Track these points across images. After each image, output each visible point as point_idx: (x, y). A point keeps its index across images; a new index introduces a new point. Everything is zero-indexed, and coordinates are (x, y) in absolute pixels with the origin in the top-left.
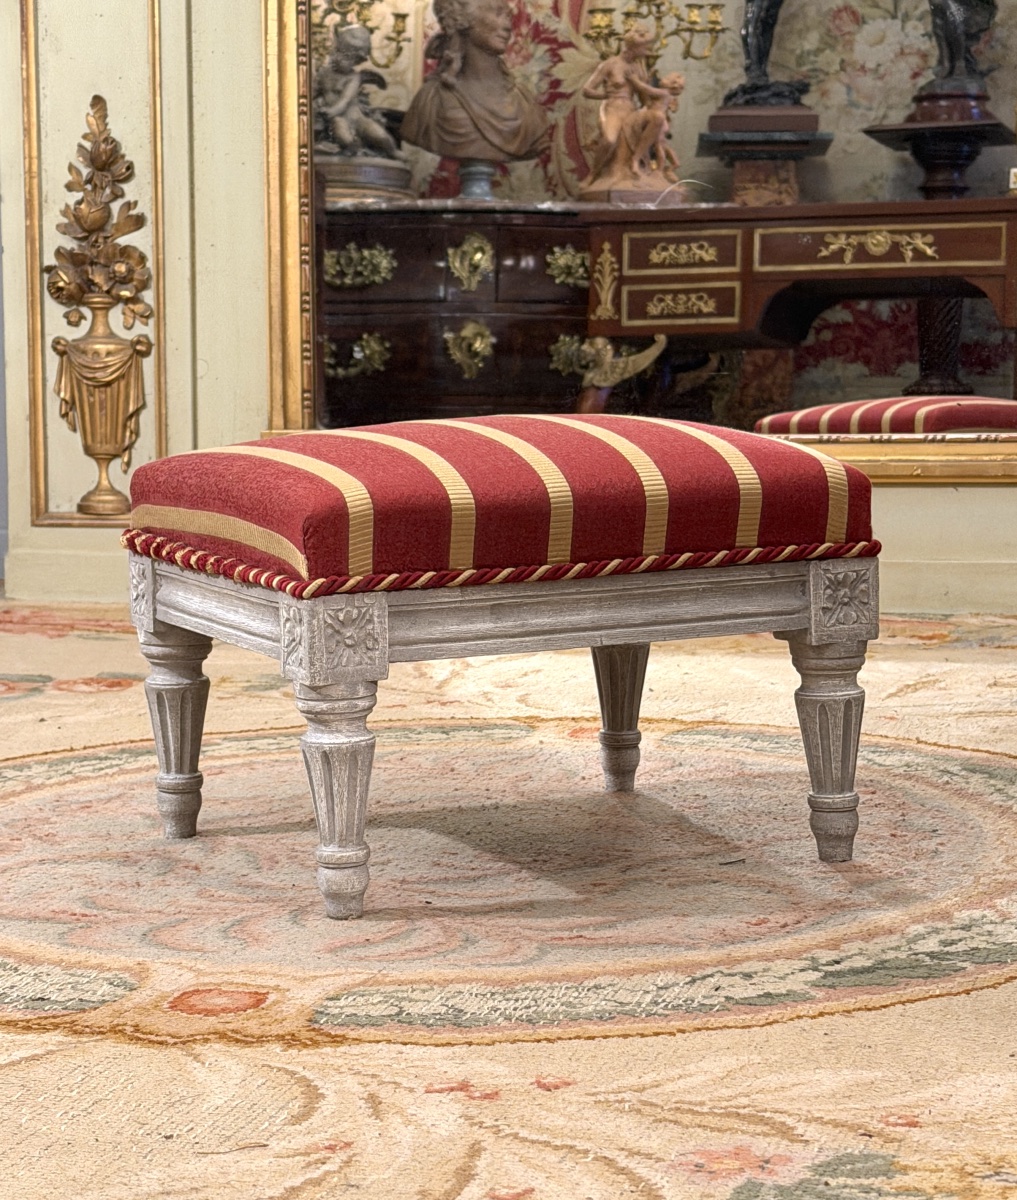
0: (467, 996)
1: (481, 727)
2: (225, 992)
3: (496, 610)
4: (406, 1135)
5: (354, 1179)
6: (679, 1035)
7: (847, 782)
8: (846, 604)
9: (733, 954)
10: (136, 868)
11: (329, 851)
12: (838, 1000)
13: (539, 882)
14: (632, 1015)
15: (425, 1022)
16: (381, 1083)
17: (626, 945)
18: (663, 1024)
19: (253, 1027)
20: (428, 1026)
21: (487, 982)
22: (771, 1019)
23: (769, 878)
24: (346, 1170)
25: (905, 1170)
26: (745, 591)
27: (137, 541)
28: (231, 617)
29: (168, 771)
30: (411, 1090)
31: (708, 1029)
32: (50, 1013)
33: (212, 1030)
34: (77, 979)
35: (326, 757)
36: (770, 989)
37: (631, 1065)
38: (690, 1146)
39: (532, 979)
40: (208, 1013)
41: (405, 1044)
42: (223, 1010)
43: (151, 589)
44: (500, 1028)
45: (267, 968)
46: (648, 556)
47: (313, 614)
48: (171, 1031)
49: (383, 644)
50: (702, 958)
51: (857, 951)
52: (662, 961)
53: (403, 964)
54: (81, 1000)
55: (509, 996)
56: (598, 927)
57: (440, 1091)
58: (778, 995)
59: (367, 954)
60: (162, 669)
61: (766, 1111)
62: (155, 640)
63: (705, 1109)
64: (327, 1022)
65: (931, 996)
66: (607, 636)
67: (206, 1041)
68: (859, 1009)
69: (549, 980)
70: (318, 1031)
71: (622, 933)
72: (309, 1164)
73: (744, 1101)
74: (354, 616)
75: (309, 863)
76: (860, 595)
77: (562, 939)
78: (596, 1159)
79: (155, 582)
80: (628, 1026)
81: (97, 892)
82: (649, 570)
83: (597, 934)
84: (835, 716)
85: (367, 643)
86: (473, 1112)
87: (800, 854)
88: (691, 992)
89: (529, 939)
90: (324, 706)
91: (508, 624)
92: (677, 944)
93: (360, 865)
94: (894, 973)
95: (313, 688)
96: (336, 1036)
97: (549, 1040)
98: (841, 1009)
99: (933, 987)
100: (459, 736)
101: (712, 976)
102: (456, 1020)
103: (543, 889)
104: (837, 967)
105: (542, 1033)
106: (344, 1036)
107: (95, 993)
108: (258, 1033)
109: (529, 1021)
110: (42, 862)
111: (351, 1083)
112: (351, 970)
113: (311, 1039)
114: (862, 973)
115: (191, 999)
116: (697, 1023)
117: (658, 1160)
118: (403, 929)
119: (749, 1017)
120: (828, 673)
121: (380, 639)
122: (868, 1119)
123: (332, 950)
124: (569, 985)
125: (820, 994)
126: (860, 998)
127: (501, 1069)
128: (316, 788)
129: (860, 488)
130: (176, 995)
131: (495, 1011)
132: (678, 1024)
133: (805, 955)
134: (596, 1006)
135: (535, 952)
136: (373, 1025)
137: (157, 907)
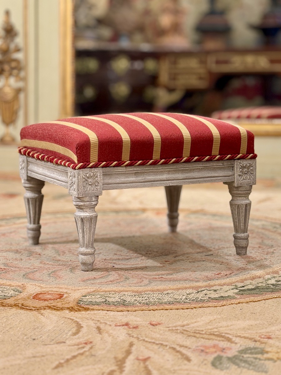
0: (127, 296)
2: (50, 294)
3: (136, 174)
4: (110, 340)
5: (93, 353)
6: (194, 309)
7: (245, 230)
8: (246, 174)
9: (210, 284)
10: (20, 254)
11: (83, 250)
12: (244, 298)
13: (148, 260)
14: (179, 302)
15: (114, 304)
16: (101, 323)
17: (177, 280)
18: (189, 306)
19: (59, 305)
20: (115, 305)
21: (133, 291)
22: (223, 304)
23: (221, 260)
24: (91, 350)
25: (267, 352)
26: (214, 169)
27: (22, 151)
28: (52, 175)
29: (31, 223)
30: (110, 325)
31: (203, 307)
33: (46, 306)
34: (3, 289)
35: (82, 220)
36: (222, 295)
37: (179, 318)
38: (199, 344)
39: (147, 291)
40: (45, 300)
41: (108, 311)
42: (50, 299)
43: (26, 166)
44: (138, 306)
45: (63, 286)
46: (184, 158)
47: (79, 174)
48: (34, 306)
49: (101, 184)
50: (201, 285)
51: (249, 283)
52: (188, 286)
53: (106, 286)
54: (5, 296)
55: (140, 296)
56: (168, 274)
57: (120, 326)
58: (225, 297)
59: (95, 282)
60: (29, 191)
61: (223, 333)
62: (27, 182)
63: (204, 332)
64: (83, 303)
65: (273, 298)
66: (171, 183)
67: (45, 309)
68: (251, 302)
69: (153, 291)
70: (80, 306)
71: (175, 276)
72: (79, 349)
73: (216, 330)
74: (92, 175)
75: (75, 253)
76: (250, 171)
77: (156, 278)
78: (170, 348)
79: (27, 164)
80: (178, 306)
81: (8, 261)
82: (185, 162)
83: (167, 277)
84: (242, 209)
85: (96, 184)
86: (130, 332)
87: (230, 252)
88: (197, 295)
89: (146, 278)
90: (82, 204)
91: (140, 178)
92: (192, 280)
93: (92, 254)
94: (261, 290)
95: (78, 198)
96: (86, 308)
97: (153, 310)
98: (245, 301)
99: (274, 295)
100: (121, 214)
101: (204, 290)
102: (124, 303)
103: (150, 262)
104: (243, 288)
105: (151, 308)
106: (88, 308)
107: (9, 294)
108: (61, 307)
109: (147, 304)
111: (91, 323)
112: (90, 287)
113: (78, 309)
114: (251, 290)
115: (39, 296)
116: (200, 305)
117: (189, 348)
118: (104, 275)
119: (216, 304)
120: (240, 195)
121: (100, 183)
122: (255, 336)
123: (84, 281)
124: (159, 293)
125: (238, 297)
126: (251, 298)
127: (138, 319)
128: (79, 230)
129: (251, 138)
130: (35, 294)
131: (136, 301)
132: (194, 306)
133: (233, 284)
134: (168, 299)
135: (148, 282)
136: (97, 305)
137: (27, 267)
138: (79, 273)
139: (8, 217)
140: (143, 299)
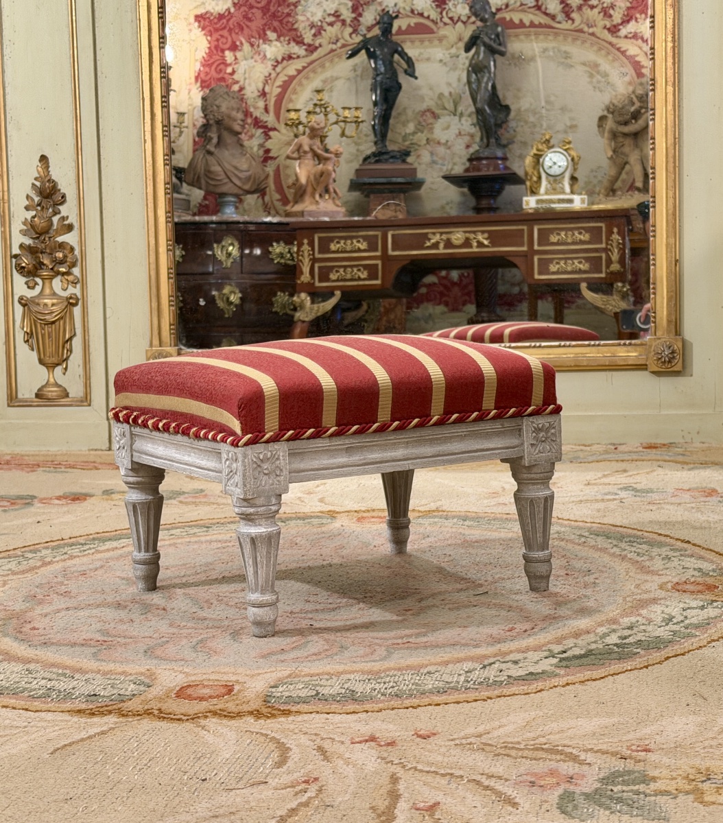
0: (354, 682)
1: (304, 517)
2: (207, 686)
3: (349, 450)
4: (349, 771)
5: (328, 801)
6: (489, 700)
7: (545, 546)
8: (543, 441)
9: (502, 649)
10: (127, 611)
11: (255, 597)
12: (573, 675)
13: (373, 610)
14: (456, 689)
15: (334, 698)
16: (322, 739)
17: (437, 646)
18: (477, 694)
19: (231, 707)
20: (338, 701)
21: (363, 673)
22: (539, 688)
23: (506, 602)
24: (321, 796)
25: (654, 779)
26: (488, 436)
27: (121, 415)
28: (186, 458)
29: (140, 552)
30: (342, 743)
31: (504, 696)
32: (103, 704)
33: (207, 710)
34: (112, 681)
35: (253, 540)
36: (532, 670)
37: (467, 720)
38: (522, 770)
39: (389, 669)
40: (202, 699)
41: (328, 713)
42: (210, 697)
43: (129, 443)
44: (381, 701)
45: (226, 670)
46: (434, 416)
47: (245, 456)
48: (183, 711)
49: (285, 472)
50: (486, 653)
51: (573, 645)
52: (462, 655)
53: (309, 664)
54: (119, 694)
55: (379, 681)
56: (418, 635)
57: (360, 742)
58: (538, 674)
59: (285, 658)
60: (136, 491)
61: (558, 746)
62: (131, 473)
63: (522, 747)
64: (275, 702)
65: (627, 671)
66: (412, 463)
67: (206, 717)
68: (588, 680)
69: (399, 669)
70: (272, 708)
71: (432, 639)
72: (296, 794)
73: (543, 740)
74: (269, 456)
76: (551, 436)
77: (398, 644)
78: (469, 781)
79: (132, 438)
80: (457, 696)
81: (107, 626)
82: (435, 424)
83: (418, 640)
84: (539, 507)
85: (276, 471)
86: (385, 755)
87: (518, 587)
88: (486, 673)
89: (379, 645)
90: (252, 510)
91: (356, 458)
92: (466, 645)
93: (272, 605)
94: (600, 657)
95: (245, 500)
96: (284, 710)
97: (413, 707)
98: (577, 680)
99: (625, 664)
100: (292, 523)
101: (494, 663)
102: (352, 697)
103: (376, 614)
104: (565, 655)
105: (407, 702)
106: (289, 710)
107: (127, 690)
108: (236, 710)
109: (397, 695)
110: (68, 609)
111: (304, 740)
112: (279, 669)
113: (269, 713)
114: (581, 658)
115: (187, 691)
116: (497, 692)
117: (507, 780)
118: (300, 643)
119: (526, 688)
120: (534, 482)
121: (284, 470)
122: (620, 748)
123: (263, 657)
124: (412, 672)
125: (562, 672)
126: (586, 673)
127: (391, 726)
128: (246, 559)
129: (549, 375)
130: (178, 688)
131: (375, 690)
132: (487, 694)
133: (544, 648)
134: (433, 684)
135: (385, 653)
136: (304, 702)
137: (146, 634)
138: (249, 641)
140: (386, 686)
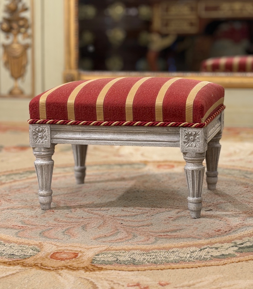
0: (136, 254)
1: (131, 164)
2: (66, 253)
6: (199, 268)
9: (212, 241)
12: (244, 256)
14: (184, 261)
15: (125, 263)
16: (114, 283)
17: (181, 238)
18: (194, 264)
19: (75, 264)
20: (126, 264)
21: (142, 250)
22: (225, 263)
30: (123, 286)
31: (207, 266)
32: (16, 259)
33: (63, 266)
34: (22, 248)
36: (224, 253)
37: (186, 278)
39: (154, 249)
40: (62, 259)
41: (120, 270)
42: (66, 259)
44: (147, 266)
45: (77, 245)
48: (52, 265)
50: (203, 242)
51: (247, 240)
52: (191, 243)
53: (117, 244)
54: (24, 255)
55: (148, 255)
56: (172, 232)
57: (132, 286)
58: (226, 255)
59: (106, 240)
64: (96, 263)
67: (62, 269)
68: (250, 260)
69: (159, 249)
70: (94, 266)
71: (179, 234)
75: (86, 210)
77: (161, 236)
80: (183, 265)
81: (25, 219)
83: (172, 234)
88: (201, 253)
89: (152, 235)
92: (195, 238)
96: (100, 268)
97: (161, 270)
98: (245, 259)
100: (125, 167)
101: (206, 248)
102: (133, 263)
104: (242, 246)
105: (159, 267)
106: (102, 268)
107: (28, 253)
108: (77, 266)
109: (155, 263)
110: (8, 209)
111: (106, 283)
112: (101, 246)
113: (92, 269)
114: (249, 247)
115: (56, 255)
116: (203, 264)
118: (114, 233)
119: (218, 262)
123: (95, 239)
124: (165, 251)
125: (238, 255)
126: (250, 256)
127: (148, 279)
130: (52, 253)
131: (145, 260)
132: (198, 264)
133: (232, 242)
134: (174, 258)
135: (154, 240)
136: (110, 264)
137: (42, 224)
139: (21, 172)
140: (151, 257)
